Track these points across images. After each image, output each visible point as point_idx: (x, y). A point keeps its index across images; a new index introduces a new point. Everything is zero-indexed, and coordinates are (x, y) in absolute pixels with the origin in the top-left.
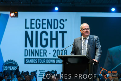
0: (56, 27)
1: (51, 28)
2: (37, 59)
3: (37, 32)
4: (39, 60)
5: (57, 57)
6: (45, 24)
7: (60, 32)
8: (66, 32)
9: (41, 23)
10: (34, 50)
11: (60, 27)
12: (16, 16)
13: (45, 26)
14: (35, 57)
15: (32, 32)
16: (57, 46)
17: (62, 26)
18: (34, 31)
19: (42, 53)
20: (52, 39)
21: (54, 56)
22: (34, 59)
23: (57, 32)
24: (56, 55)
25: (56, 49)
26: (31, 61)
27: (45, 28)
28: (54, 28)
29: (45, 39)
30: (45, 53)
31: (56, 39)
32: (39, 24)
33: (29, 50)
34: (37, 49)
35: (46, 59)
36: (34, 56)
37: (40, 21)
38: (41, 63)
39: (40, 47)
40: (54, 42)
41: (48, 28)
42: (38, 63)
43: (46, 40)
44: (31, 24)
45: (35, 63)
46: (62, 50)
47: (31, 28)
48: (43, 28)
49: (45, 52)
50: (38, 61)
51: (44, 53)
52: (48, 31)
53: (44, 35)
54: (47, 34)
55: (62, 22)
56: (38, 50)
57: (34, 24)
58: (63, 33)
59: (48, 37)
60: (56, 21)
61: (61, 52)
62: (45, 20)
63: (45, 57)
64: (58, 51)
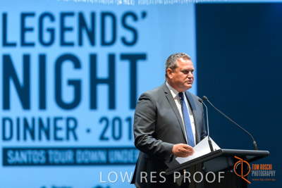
0: (108, 38)
1: (93, 42)
2: (46, 150)
3: (42, 59)
4: (51, 153)
5: (112, 143)
6: (70, 29)
7: (124, 57)
8: (143, 57)
9: (56, 25)
10: (33, 120)
11: (124, 40)
13: (71, 37)
14: (37, 144)
15: (27, 59)
16: (112, 105)
17: (129, 36)
18: (35, 53)
19: (60, 129)
20: (95, 81)
21: (102, 138)
22: (33, 149)
23: (112, 58)
24: (109, 134)
25: (111, 115)
26: (24, 157)
27: (71, 44)
28: (104, 43)
29: (71, 82)
30: (71, 130)
31: (111, 81)
32: (52, 31)
33: (18, 120)
34: (44, 115)
35: (74, 150)
36: (33, 137)
37: (52, 19)
38: (60, 164)
39: (53, 110)
40: (103, 90)
41: (81, 43)
42: (48, 163)
43: (76, 84)
44: (24, 30)
45: (39, 164)
46: (129, 119)
47: (24, 44)
48: (63, 43)
49: (72, 124)
50: (47, 156)
51: (68, 129)
52: (83, 53)
53: (67, 66)
54: (77, 65)
55: (129, 21)
56: (48, 120)
57: (31, 30)
58: (134, 59)
59: (83, 75)
60: (108, 20)
61: (125, 126)
62: (71, 14)
63: (72, 143)
64: (117, 123)
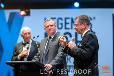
6: (68, 23)
9: (63, 22)
12: (28, 14)
13: (68, 26)
20: (77, 42)
27: (68, 29)
30: (69, 59)
32: (62, 24)
35: (70, 66)
37: (62, 20)
41: (72, 28)
48: (66, 28)
54: (71, 36)
62: (68, 18)
